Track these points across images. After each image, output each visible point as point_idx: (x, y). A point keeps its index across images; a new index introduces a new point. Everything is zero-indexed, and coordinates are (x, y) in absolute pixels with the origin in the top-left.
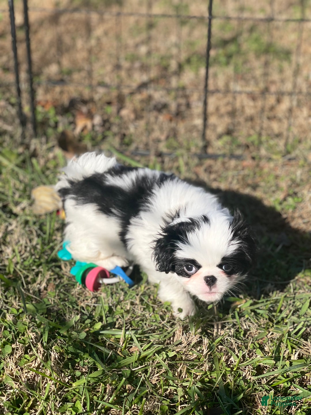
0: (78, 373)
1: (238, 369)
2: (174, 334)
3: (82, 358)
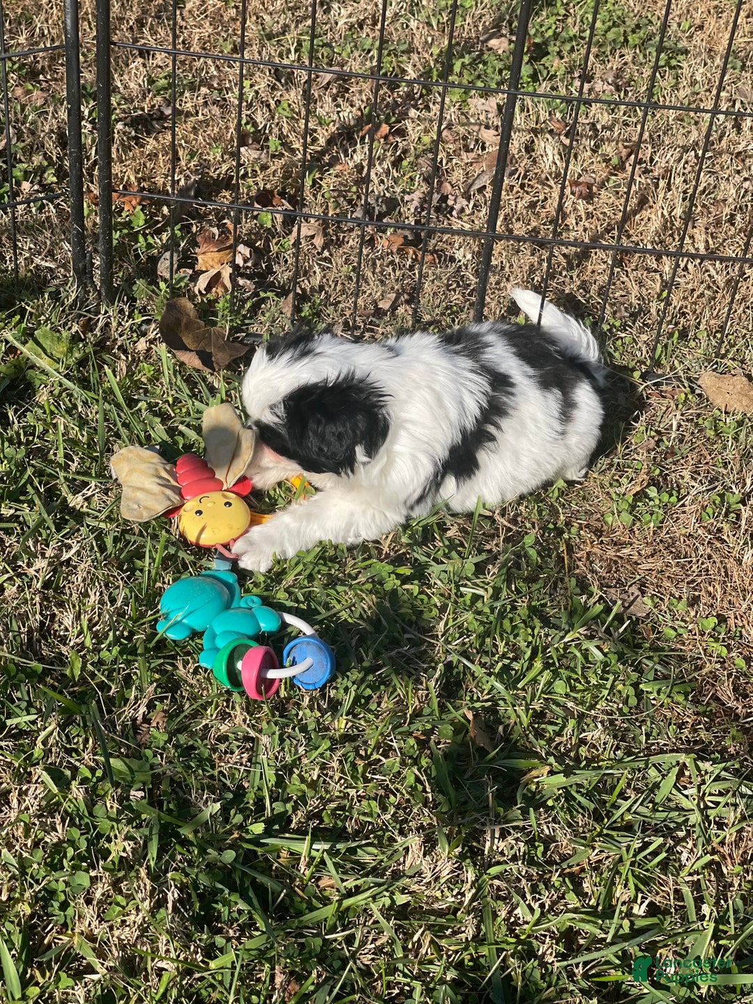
0: (219, 940)
1: (529, 936)
2: (407, 849)
3: (226, 903)
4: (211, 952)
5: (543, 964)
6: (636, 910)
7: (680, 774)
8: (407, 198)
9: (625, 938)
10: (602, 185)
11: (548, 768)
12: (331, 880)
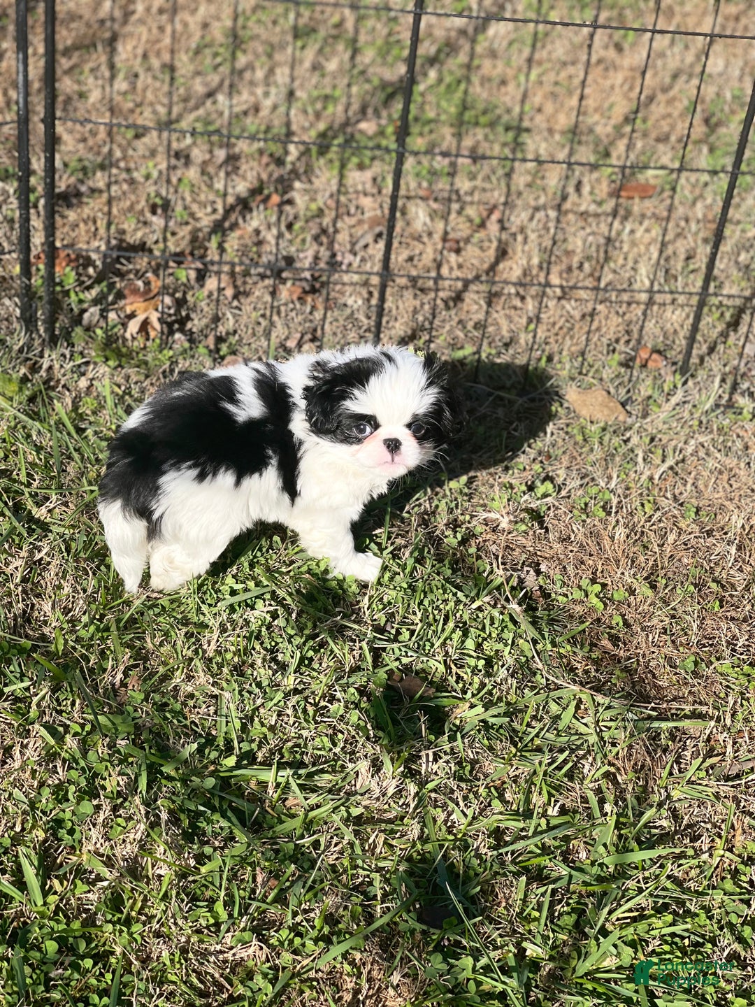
0: (208, 850)
1: (465, 835)
2: (357, 774)
3: (209, 821)
4: (201, 859)
5: (478, 856)
6: (550, 812)
7: (577, 707)
8: (301, 255)
9: (542, 833)
10: (467, 241)
11: (468, 705)
12: (297, 798)
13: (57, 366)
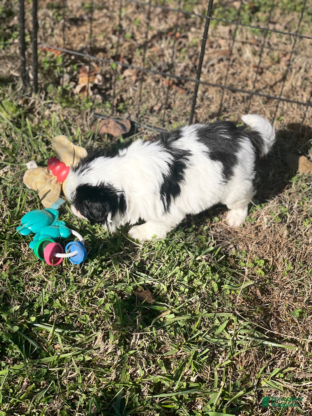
0: (3, 364)
1: (140, 383)
2: (96, 338)
3: (11, 348)
6: (191, 379)
9: (183, 390)
10: (267, 69)
11: (170, 312)
12: (60, 345)
13: (37, 102)
